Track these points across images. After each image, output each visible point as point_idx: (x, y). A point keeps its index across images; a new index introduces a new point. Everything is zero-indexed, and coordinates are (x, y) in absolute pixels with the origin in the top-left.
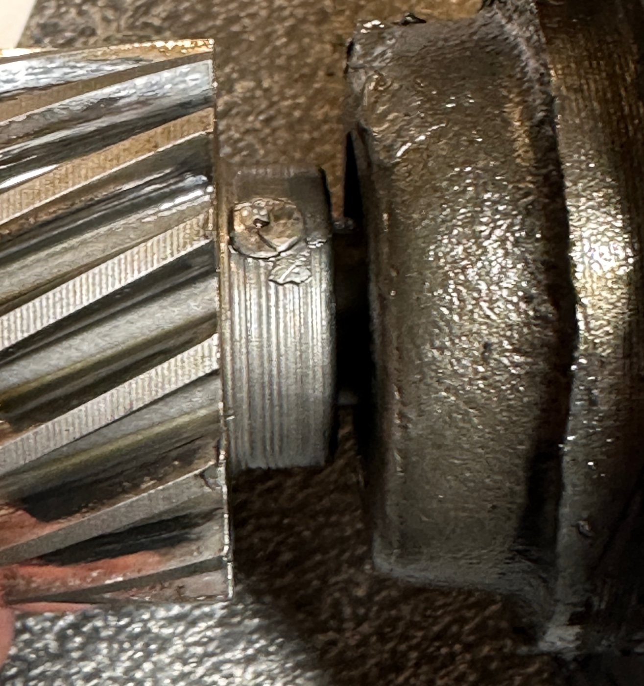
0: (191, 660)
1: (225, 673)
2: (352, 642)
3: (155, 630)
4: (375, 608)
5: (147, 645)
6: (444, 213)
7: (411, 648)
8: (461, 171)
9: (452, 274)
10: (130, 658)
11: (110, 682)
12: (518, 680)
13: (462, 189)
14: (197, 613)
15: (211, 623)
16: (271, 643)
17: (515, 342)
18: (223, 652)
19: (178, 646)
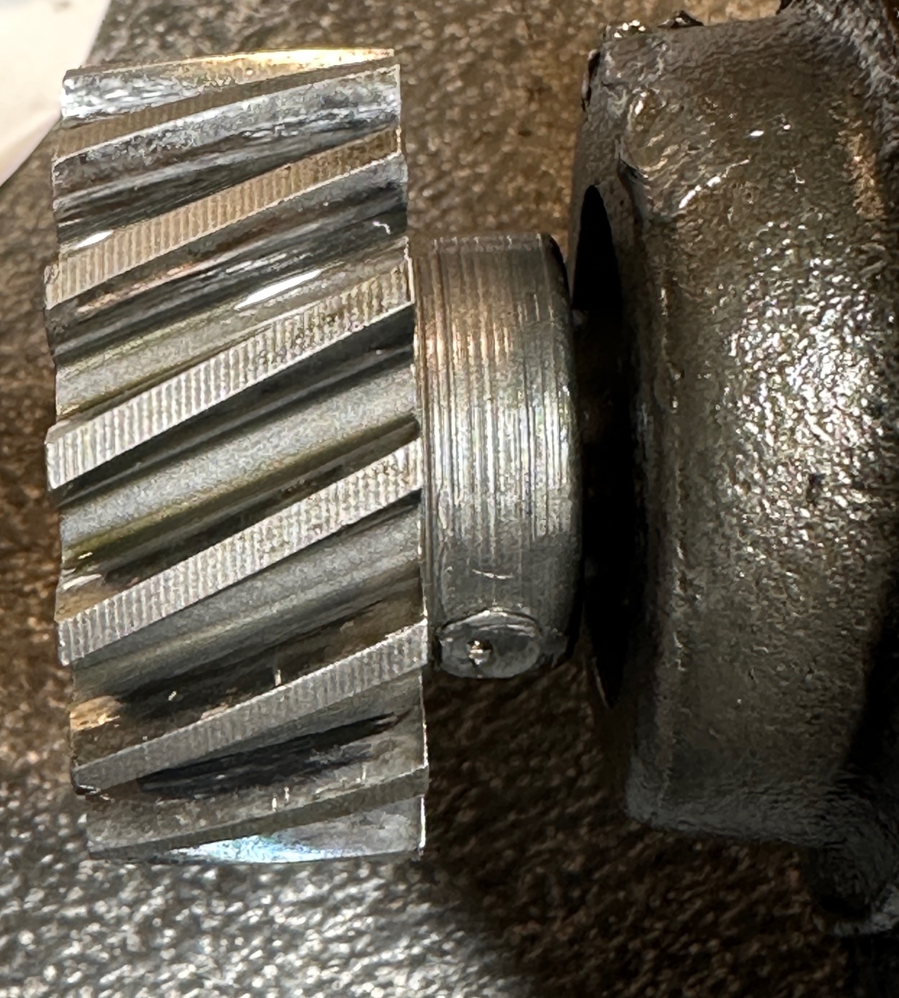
0: (333, 962)
1: (381, 980)
2: (563, 938)
3: (280, 920)
4: (595, 889)
5: (269, 940)
6: (753, 287)
7: (645, 946)
8: (776, 226)
9: (763, 375)
10: (245, 959)
11: (216, 993)
12: (800, 990)
13: (777, 251)
14: (340, 895)
15: (359, 910)
16: (448, 937)
17: (856, 473)
18: (378, 950)
19: (313, 942)
